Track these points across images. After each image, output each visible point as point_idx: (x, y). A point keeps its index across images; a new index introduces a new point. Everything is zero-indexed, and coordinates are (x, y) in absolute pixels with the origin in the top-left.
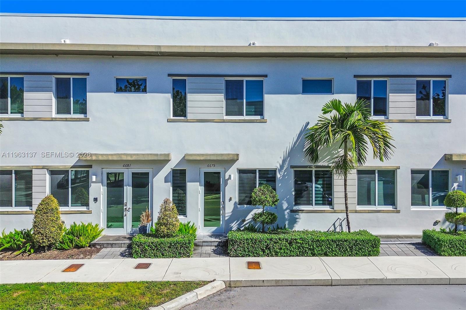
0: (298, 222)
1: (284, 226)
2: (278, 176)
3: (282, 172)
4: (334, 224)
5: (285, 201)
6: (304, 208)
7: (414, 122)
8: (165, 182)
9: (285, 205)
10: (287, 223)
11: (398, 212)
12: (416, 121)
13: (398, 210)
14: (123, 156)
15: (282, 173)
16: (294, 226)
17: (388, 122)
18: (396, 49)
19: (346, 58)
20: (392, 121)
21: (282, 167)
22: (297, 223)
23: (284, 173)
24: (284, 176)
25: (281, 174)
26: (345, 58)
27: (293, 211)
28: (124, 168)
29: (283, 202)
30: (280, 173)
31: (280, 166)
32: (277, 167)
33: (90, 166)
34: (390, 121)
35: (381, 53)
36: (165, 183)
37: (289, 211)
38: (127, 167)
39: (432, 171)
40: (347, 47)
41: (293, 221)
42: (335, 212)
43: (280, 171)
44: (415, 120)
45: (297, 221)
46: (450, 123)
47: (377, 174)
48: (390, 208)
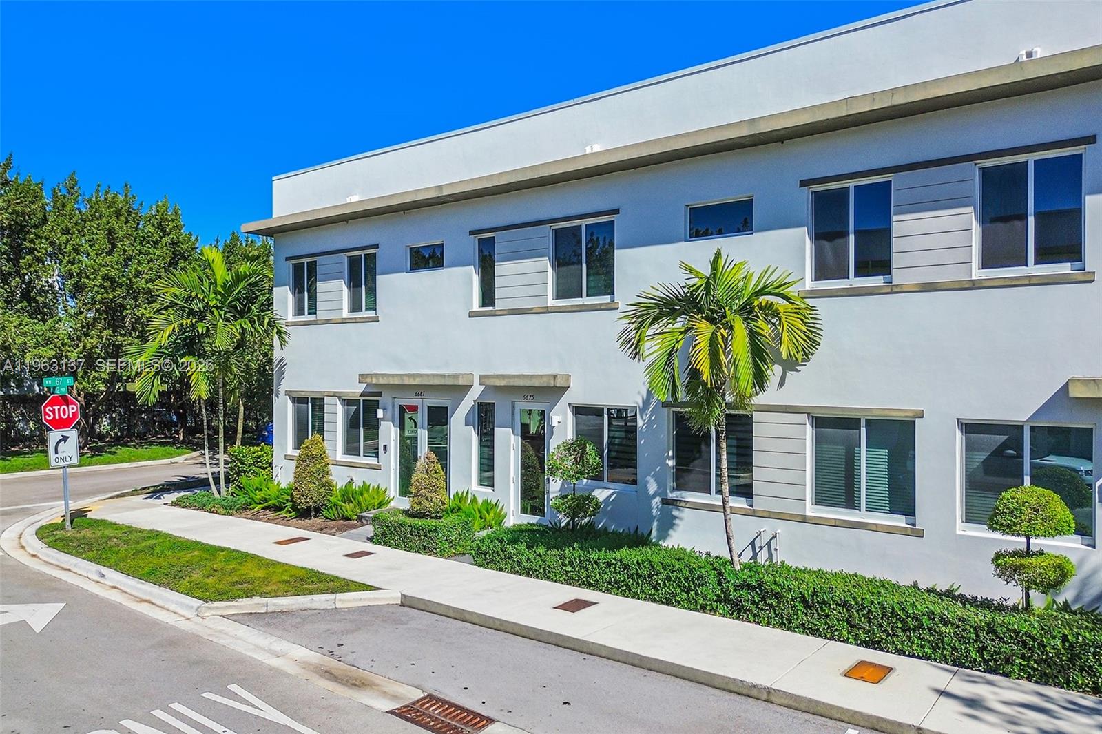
0: (678, 525)
1: (648, 532)
2: (640, 423)
3: (646, 415)
4: (753, 543)
5: (652, 477)
6: (691, 497)
7: (967, 286)
8: (466, 425)
9: (652, 487)
10: (655, 524)
11: (918, 534)
12: (974, 285)
13: (917, 527)
14: (405, 378)
15: (646, 417)
16: (668, 535)
17: (889, 290)
18: (874, 99)
19: (782, 143)
20: (901, 288)
21: (646, 403)
22: (675, 527)
23: (650, 416)
24: (650, 423)
25: (644, 418)
26: (780, 143)
27: (667, 502)
28: (417, 397)
29: (648, 478)
30: (642, 417)
31: (644, 402)
32: (637, 403)
33: (379, 394)
34: (895, 290)
35: (833, 119)
36: (467, 427)
37: (660, 499)
38: (420, 397)
39: (1031, 426)
40: (751, 122)
41: (668, 524)
42: (754, 514)
43: (643, 411)
44: (971, 282)
45: (674, 524)
46: (1091, 282)
47: (863, 430)
48: (900, 521)
